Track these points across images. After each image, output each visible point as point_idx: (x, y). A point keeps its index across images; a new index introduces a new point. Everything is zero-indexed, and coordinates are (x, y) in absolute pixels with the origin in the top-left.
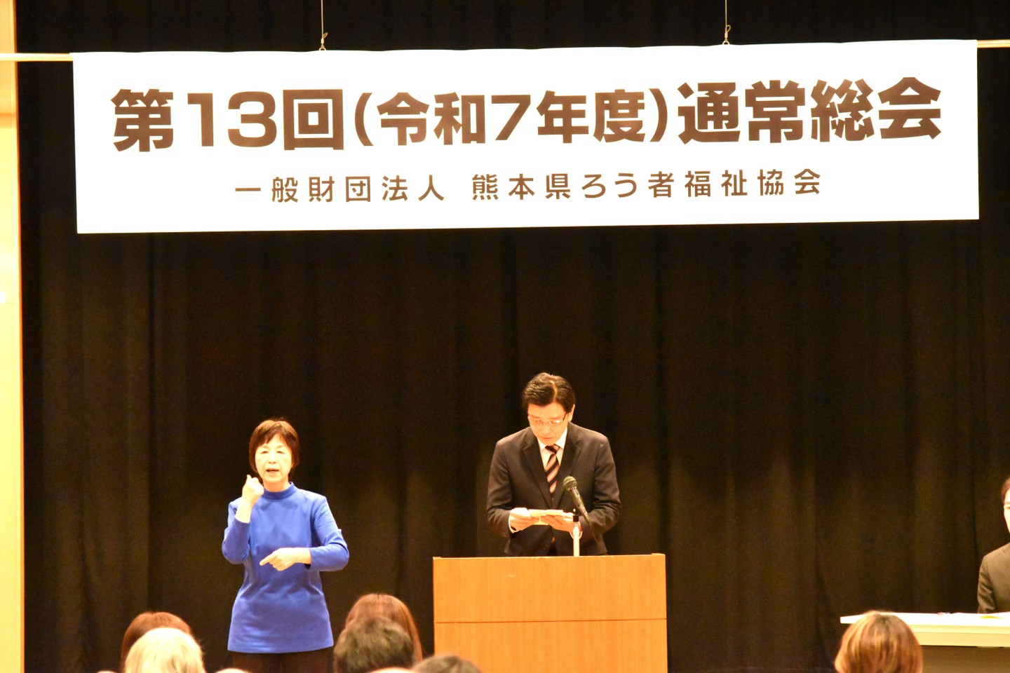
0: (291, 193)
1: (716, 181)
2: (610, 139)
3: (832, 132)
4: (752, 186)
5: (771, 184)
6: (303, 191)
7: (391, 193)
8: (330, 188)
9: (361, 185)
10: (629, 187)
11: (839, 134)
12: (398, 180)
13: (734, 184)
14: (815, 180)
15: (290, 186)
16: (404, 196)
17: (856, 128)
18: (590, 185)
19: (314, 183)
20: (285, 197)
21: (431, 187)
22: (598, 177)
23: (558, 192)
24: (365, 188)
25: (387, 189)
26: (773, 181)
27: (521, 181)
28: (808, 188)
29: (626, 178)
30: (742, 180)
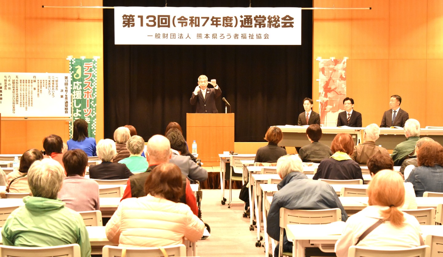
0: (159, 37)
1: (248, 36)
2: (226, 26)
3: (272, 26)
4: (255, 37)
5: (259, 37)
6: (161, 36)
7: (180, 37)
8: (167, 36)
9: (174, 35)
10: (229, 37)
11: (273, 26)
12: (181, 34)
13: (251, 36)
14: (268, 36)
15: (159, 35)
16: (182, 38)
17: (277, 25)
18: (221, 36)
19: (164, 35)
20: (158, 37)
21: (188, 36)
22: (223, 34)
23: (215, 37)
24: (174, 36)
25: (179, 36)
26: (259, 36)
27: (207, 35)
28: (267, 38)
29: (229, 35)
30: (253, 36)
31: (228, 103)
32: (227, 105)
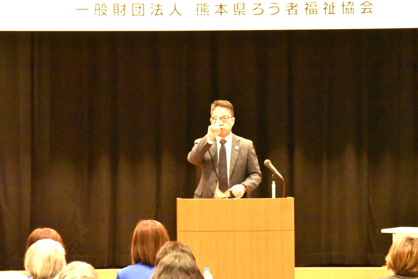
0: (104, 12)
1: (320, 7)
4: (338, 9)
5: (348, 9)
6: (110, 11)
7: (155, 12)
8: (124, 9)
9: (140, 7)
10: (276, 10)
12: (158, 6)
13: (329, 8)
14: (370, 6)
15: (104, 8)
16: (161, 14)
18: (256, 8)
19: (116, 6)
20: (101, 13)
21: (175, 9)
22: (260, 5)
23: (240, 12)
24: (142, 9)
25: (153, 10)
26: (349, 7)
27: (221, 7)
28: (367, 11)
29: (274, 5)
30: (333, 7)
31: (277, 172)
32: (277, 178)
